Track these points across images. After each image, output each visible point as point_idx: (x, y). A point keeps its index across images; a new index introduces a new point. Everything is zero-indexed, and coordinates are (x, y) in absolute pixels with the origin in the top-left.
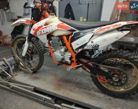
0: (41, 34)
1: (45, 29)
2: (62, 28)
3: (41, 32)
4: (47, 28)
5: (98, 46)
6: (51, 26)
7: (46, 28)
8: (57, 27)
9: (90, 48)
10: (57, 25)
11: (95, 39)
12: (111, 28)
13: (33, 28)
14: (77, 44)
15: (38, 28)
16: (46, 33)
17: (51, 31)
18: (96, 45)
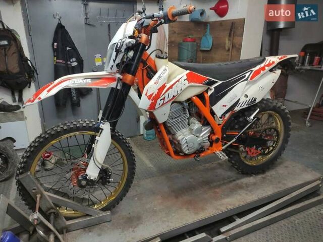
0: (163, 104)
1: (171, 89)
2: (196, 83)
3: (164, 99)
4: (174, 87)
5: (255, 100)
6: (178, 81)
7: (171, 87)
8: (186, 81)
9: (245, 106)
10: (185, 77)
11: (248, 91)
12: (267, 68)
13: (146, 95)
14: (223, 106)
15: (158, 91)
16: (172, 99)
17: (179, 92)
18: (253, 98)
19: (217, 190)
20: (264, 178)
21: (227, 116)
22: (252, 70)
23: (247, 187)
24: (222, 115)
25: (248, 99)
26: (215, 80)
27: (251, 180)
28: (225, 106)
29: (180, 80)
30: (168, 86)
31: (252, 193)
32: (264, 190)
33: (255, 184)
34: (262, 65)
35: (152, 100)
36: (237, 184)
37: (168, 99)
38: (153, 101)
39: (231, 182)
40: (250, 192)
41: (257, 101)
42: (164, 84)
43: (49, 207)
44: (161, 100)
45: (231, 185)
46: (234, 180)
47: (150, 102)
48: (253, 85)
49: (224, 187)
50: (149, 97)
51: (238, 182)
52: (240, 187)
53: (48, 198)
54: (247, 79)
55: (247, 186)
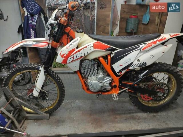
0: (73, 61)
1: (79, 52)
2: (100, 49)
3: (73, 58)
4: (81, 51)
5: (146, 63)
6: (86, 47)
7: (79, 51)
8: (92, 48)
10: (92, 45)
11: (141, 57)
12: (158, 42)
13: (60, 54)
14: (120, 65)
15: (68, 53)
16: (80, 58)
17: (86, 54)
18: (144, 62)
19: (117, 117)
20: (154, 116)
21: (123, 72)
22: (146, 43)
23: (139, 120)
24: (119, 71)
25: (140, 63)
26: (115, 48)
27: (144, 115)
28: (122, 65)
29: (87, 47)
30: (77, 50)
31: (139, 124)
32: (149, 125)
33: (145, 118)
34: (155, 40)
35: (64, 58)
36: (133, 116)
37: (77, 58)
39: (130, 113)
41: (147, 65)
42: (74, 49)
43: (17, 105)
44: (71, 58)
45: (129, 115)
46: (133, 113)
47: (63, 59)
48: (145, 53)
49: (124, 116)
50: (62, 56)
51: (135, 115)
52: (134, 118)
53: (16, 101)
54: (140, 49)
55: (139, 118)
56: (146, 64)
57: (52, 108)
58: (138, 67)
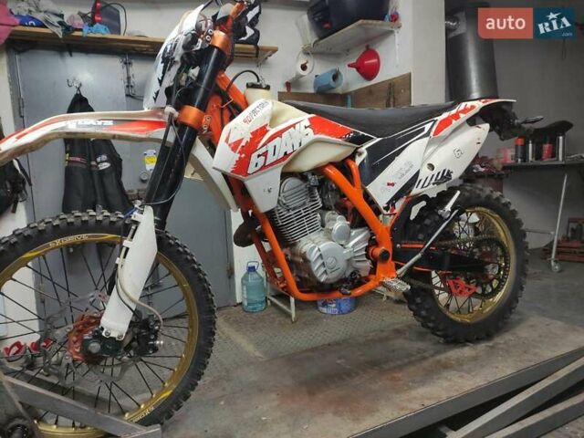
0: (264, 167)
1: (278, 138)
2: (330, 135)
3: (265, 154)
4: (284, 135)
5: (449, 174)
6: (294, 126)
7: (279, 134)
9: (432, 186)
10: (307, 123)
13: (227, 141)
14: (389, 184)
15: (251, 136)
16: (283, 159)
17: (297, 147)
18: (444, 171)
19: (399, 375)
20: (492, 347)
21: (399, 205)
22: (435, 119)
24: (388, 203)
25: (435, 172)
26: (365, 134)
29: (297, 126)
30: (272, 132)
31: (473, 374)
32: (497, 367)
33: (475, 359)
36: (439, 361)
37: (275, 159)
38: (243, 156)
39: (424, 358)
40: (469, 372)
41: (454, 176)
42: (264, 127)
43: (11, 412)
45: (426, 364)
46: (432, 356)
47: (237, 156)
48: (440, 146)
49: (412, 369)
50: (234, 147)
52: (446, 366)
53: (8, 390)
54: (428, 134)
55: (460, 363)
56: (450, 176)
57: (168, 394)
58: (434, 184)
